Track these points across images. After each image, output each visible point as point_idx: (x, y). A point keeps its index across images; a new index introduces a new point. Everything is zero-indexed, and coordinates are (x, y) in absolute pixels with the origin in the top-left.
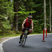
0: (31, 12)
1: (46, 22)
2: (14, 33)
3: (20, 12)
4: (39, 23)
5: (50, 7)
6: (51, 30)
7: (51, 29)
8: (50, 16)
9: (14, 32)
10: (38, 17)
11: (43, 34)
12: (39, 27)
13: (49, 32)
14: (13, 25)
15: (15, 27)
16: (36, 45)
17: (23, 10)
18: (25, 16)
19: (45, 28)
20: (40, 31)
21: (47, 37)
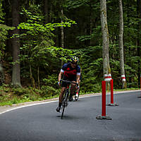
0: (59, 25)
1: (108, 55)
2: (7, 92)
3: (23, 26)
4: (88, 58)
5: (121, 7)
6: (124, 80)
7: (124, 76)
8: (121, 36)
9: (8, 89)
10: (82, 38)
11: (101, 94)
12: (86, 72)
13: (121, 87)
14: (3, 67)
15: (11, 73)
16: (81, 131)
17: (35, 18)
18: (43, 38)
19: (106, 75)
20: (92, 85)
21: (114, 103)
